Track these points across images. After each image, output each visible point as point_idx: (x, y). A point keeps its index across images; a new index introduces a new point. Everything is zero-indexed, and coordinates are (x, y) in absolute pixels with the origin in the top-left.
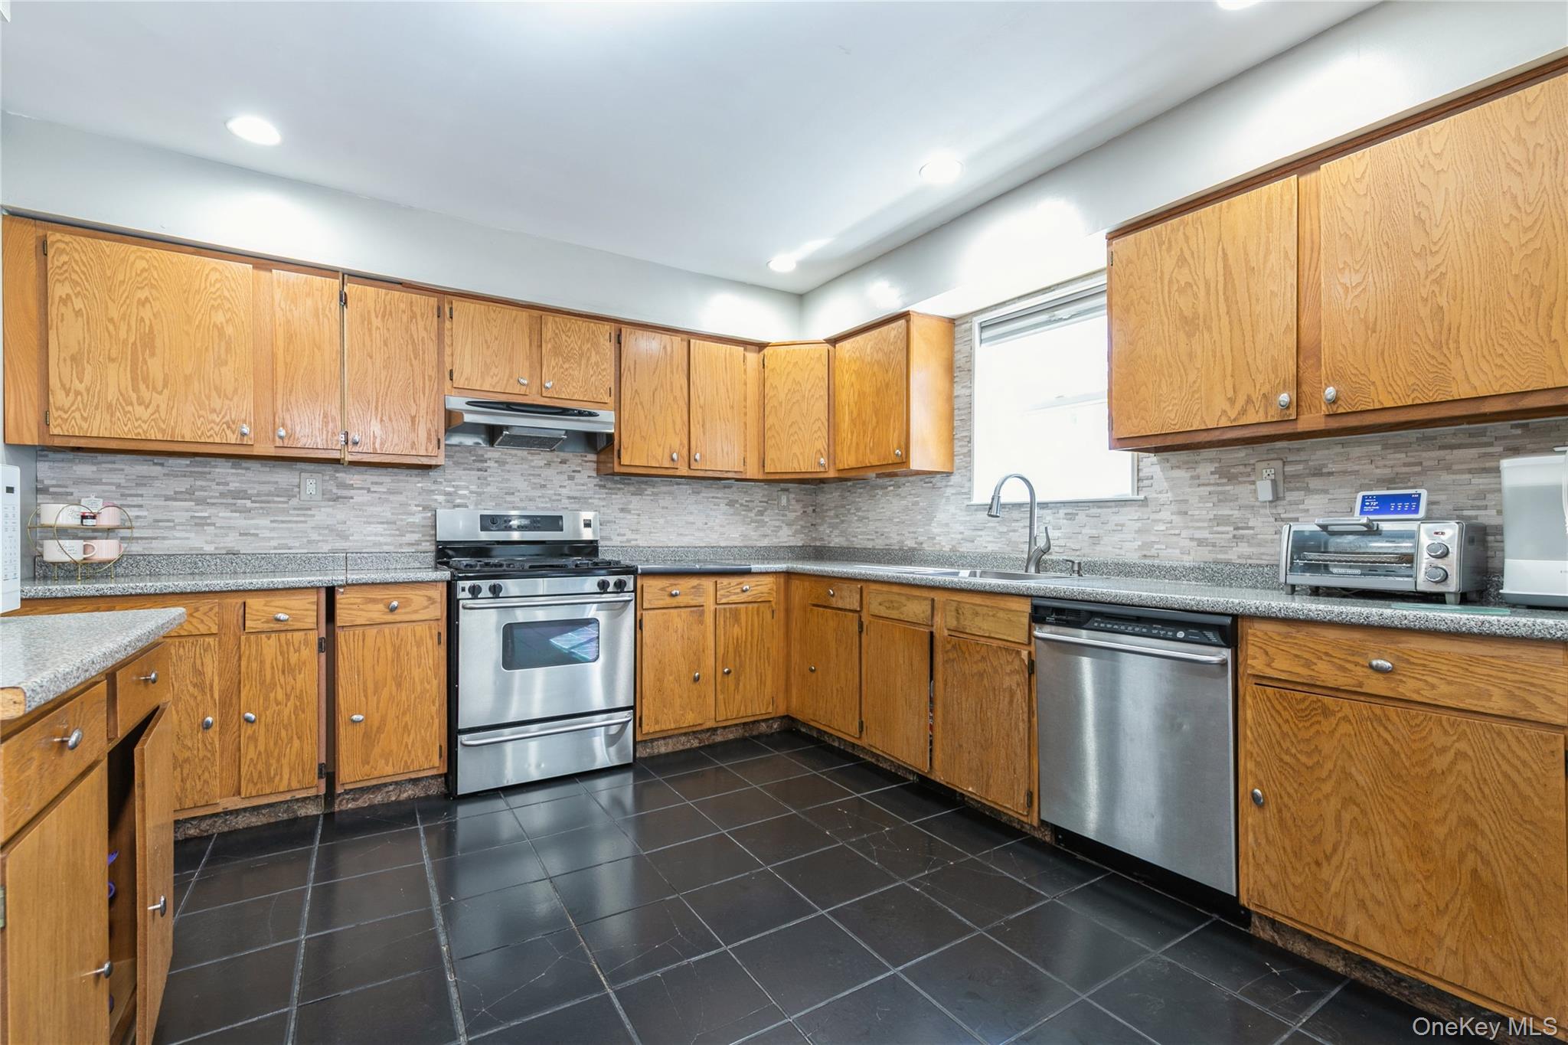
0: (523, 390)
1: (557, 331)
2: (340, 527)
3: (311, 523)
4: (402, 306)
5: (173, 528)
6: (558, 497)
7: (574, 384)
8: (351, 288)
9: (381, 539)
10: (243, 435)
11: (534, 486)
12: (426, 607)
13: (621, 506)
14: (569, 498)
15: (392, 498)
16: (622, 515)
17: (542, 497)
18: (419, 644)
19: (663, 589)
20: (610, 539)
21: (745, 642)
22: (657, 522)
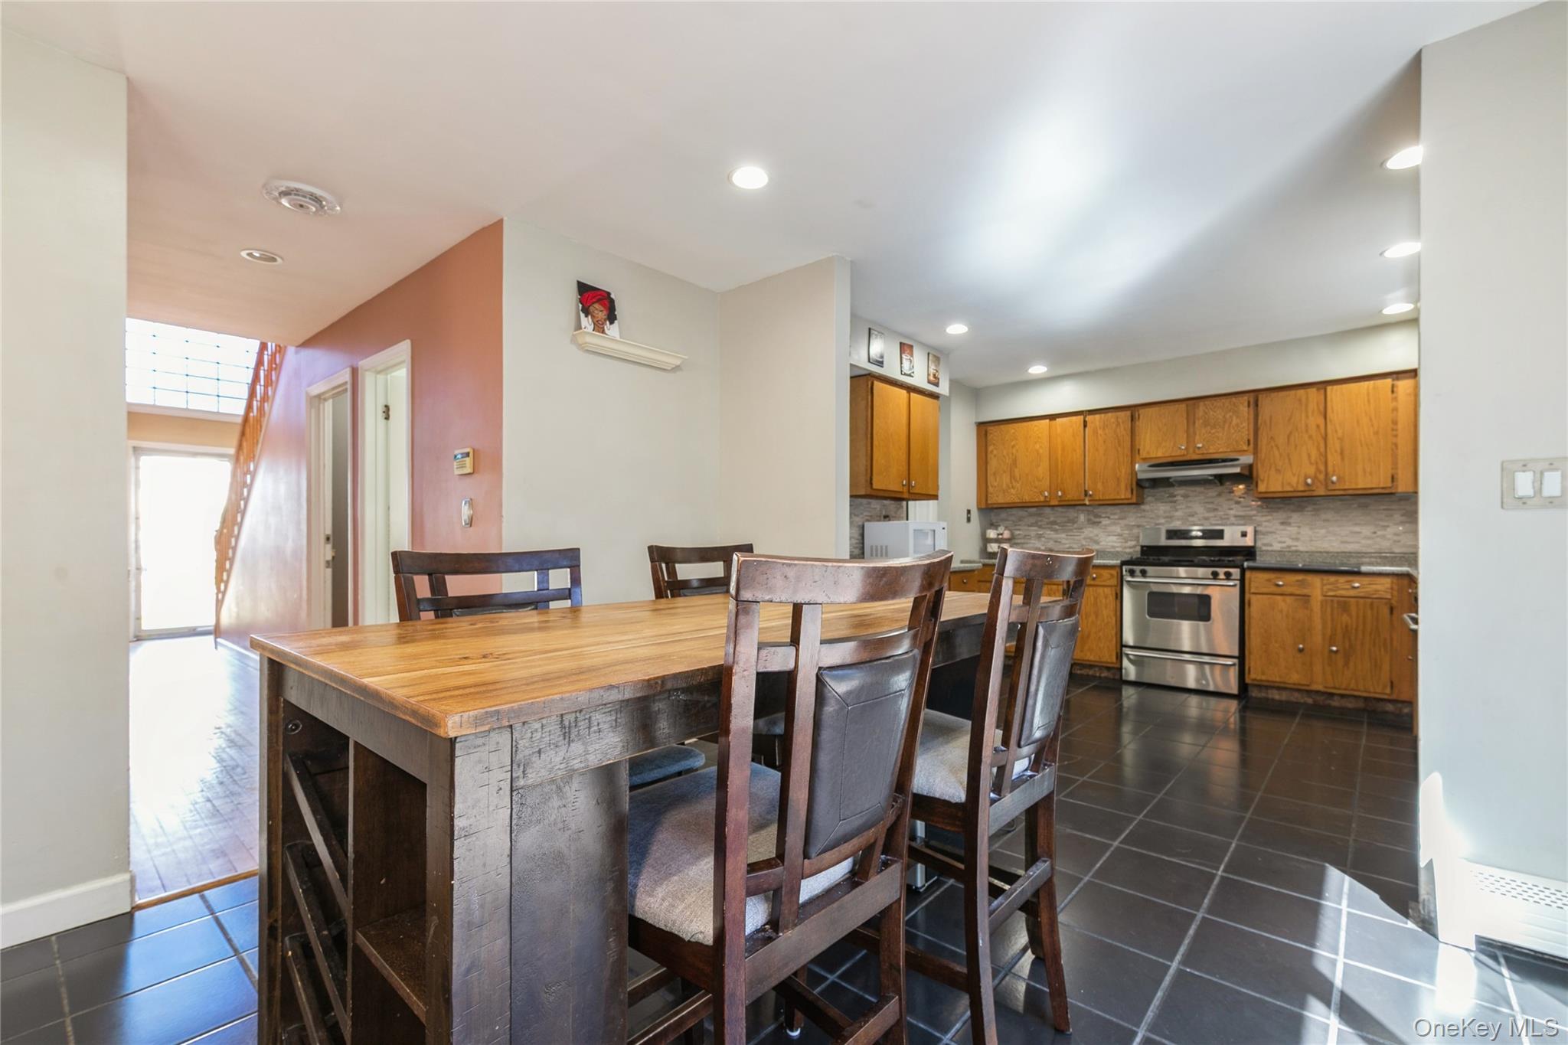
0: (1183, 452)
1: (1206, 410)
2: (1096, 538)
3: (1083, 536)
4: (1113, 420)
5: (1030, 539)
6: (1226, 517)
7: (1219, 442)
8: (1089, 418)
9: (1115, 544)
10: (1046, 497)
11: (1209, 510)
12: (1110, 579)
13: (1282, 521)
14: (1236, 516)
15: (1121, 521)
16: (1282, 527)
17: (1215, 517)
18: (1106, 597)
19: (1269, 580)
20: (1271, 545)
21: (1356, 630)
22: (1317, 533)
